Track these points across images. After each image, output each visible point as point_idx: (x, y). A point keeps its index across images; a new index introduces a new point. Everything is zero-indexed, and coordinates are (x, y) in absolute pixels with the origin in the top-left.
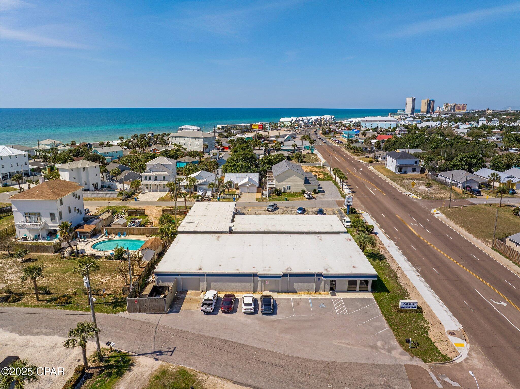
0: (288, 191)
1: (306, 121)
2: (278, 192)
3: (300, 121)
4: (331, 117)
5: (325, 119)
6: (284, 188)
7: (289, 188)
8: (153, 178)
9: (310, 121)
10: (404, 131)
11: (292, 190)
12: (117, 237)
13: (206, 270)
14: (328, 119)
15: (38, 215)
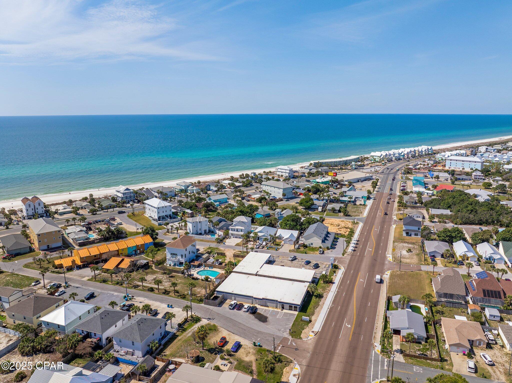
0: (312, 246)
1: (397, 155)
2: (305, 246)
3: (390, 155)
4: (428, 148)
5: (420, 151)
6: (309, 244)
7: (312, 244)
8: (236, 230)
9: (402, 154)
10: (479, 176)
11: (314, 246)
12: (209, 269)
13: (234, 292)
14: (423, 150)
15: (176, 255)
